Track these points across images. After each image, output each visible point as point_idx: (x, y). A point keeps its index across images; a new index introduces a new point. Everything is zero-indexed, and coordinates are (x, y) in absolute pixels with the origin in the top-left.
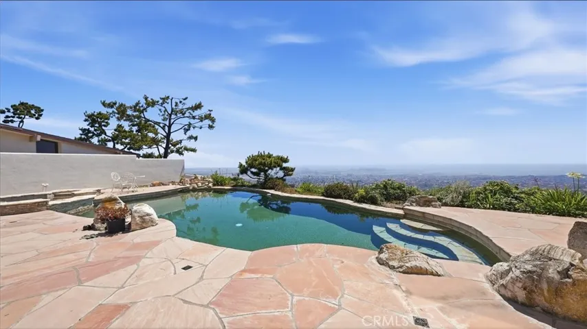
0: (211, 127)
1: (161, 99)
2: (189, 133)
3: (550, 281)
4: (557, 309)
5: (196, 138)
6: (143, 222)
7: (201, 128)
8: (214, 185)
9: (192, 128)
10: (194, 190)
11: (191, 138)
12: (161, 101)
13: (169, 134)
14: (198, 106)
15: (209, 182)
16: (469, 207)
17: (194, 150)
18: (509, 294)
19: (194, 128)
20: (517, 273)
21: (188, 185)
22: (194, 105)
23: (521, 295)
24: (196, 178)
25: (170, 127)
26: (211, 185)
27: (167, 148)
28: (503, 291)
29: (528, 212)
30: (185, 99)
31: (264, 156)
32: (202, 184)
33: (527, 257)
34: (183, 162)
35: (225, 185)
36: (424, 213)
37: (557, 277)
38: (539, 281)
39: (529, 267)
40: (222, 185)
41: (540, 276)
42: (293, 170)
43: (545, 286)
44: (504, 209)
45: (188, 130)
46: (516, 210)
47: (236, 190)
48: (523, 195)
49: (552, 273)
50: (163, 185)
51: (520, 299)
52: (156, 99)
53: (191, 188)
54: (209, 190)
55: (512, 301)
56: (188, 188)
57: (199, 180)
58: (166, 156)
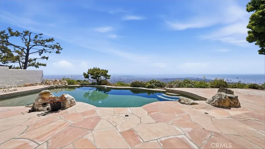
0: (57, 52)
1: (24, 32)
2: (42, 55)
3: (223, 99)
4: (224, 105)
5: (47, 58)
6: (71, 103)
7: (50, 52)
8: (69, 84)
9: (44, 52)
10: (57, 88)
11: (44, 58)
12: (24, 34)
13: (28, 54)
14: (51, 40)
15: (65, 83)
16: (181, 87)
17: (45, 65)
18: (214, 105)
19: (45, 52)
20: (216, 99)
21: (53, 85)
22: (48, 39)
23: (217, 104)
24: (56, 81)
25: (28, 50)
26: (67, 84)
27: (25, 64)
28: (213, 105)
29: (196, 88)
30: (40, 35)
31: (97, 70)
32: (61, 84)
33: (217, 95)
34: (42, 71)
35: (74, 84)
36: (173, 90)
37: (224, 98)
38: (221, 100)
39: (219, 98)
40: (73, 84)
41: (221, 99)
42: (109, 76)
43: (222, 101)
44: (189, 87)
45: (42, 53)
46: (192, 87)
47: (82, 87)
48: (193, 83)
49: (223, 98)
50: (33, 85)
51: (217, 105)
52: (21, 32)
53: (55, 87)
54: (66, 87)
55: (216, 106)
56: (53, 86)
57: (58, 82)
58: (25, 68)
